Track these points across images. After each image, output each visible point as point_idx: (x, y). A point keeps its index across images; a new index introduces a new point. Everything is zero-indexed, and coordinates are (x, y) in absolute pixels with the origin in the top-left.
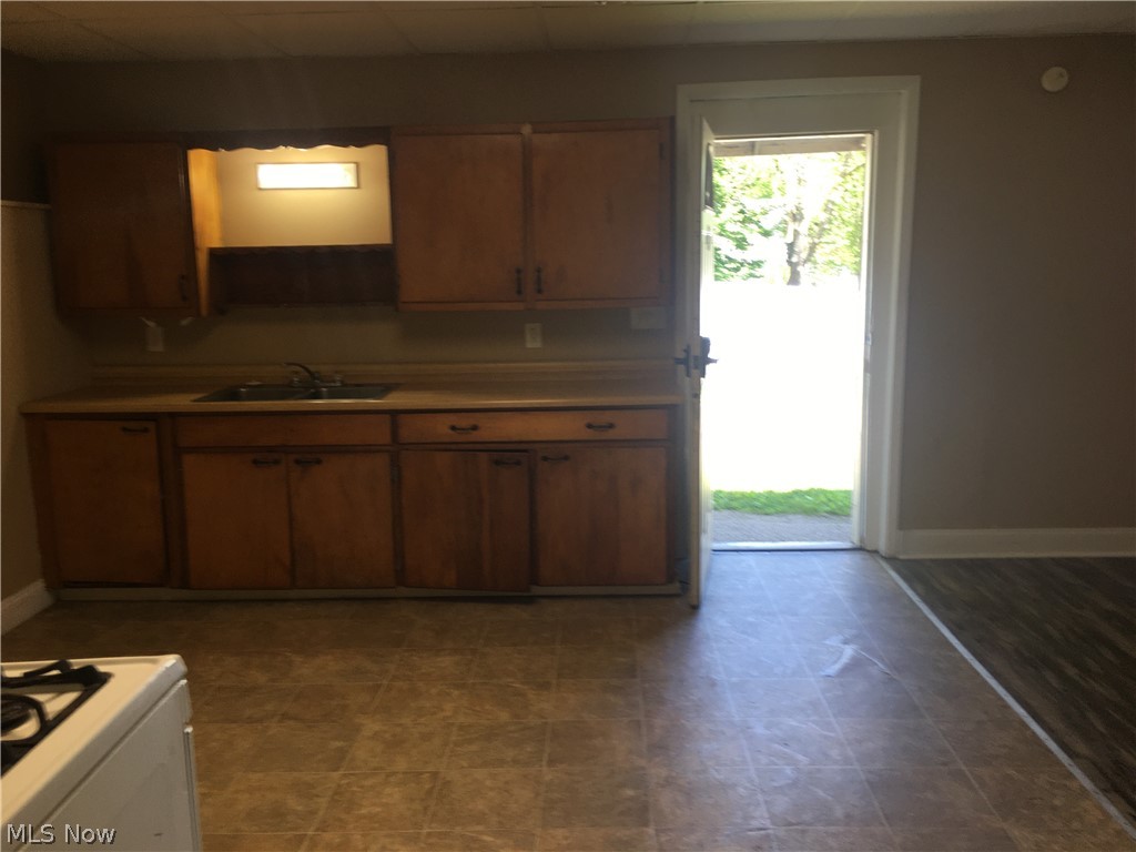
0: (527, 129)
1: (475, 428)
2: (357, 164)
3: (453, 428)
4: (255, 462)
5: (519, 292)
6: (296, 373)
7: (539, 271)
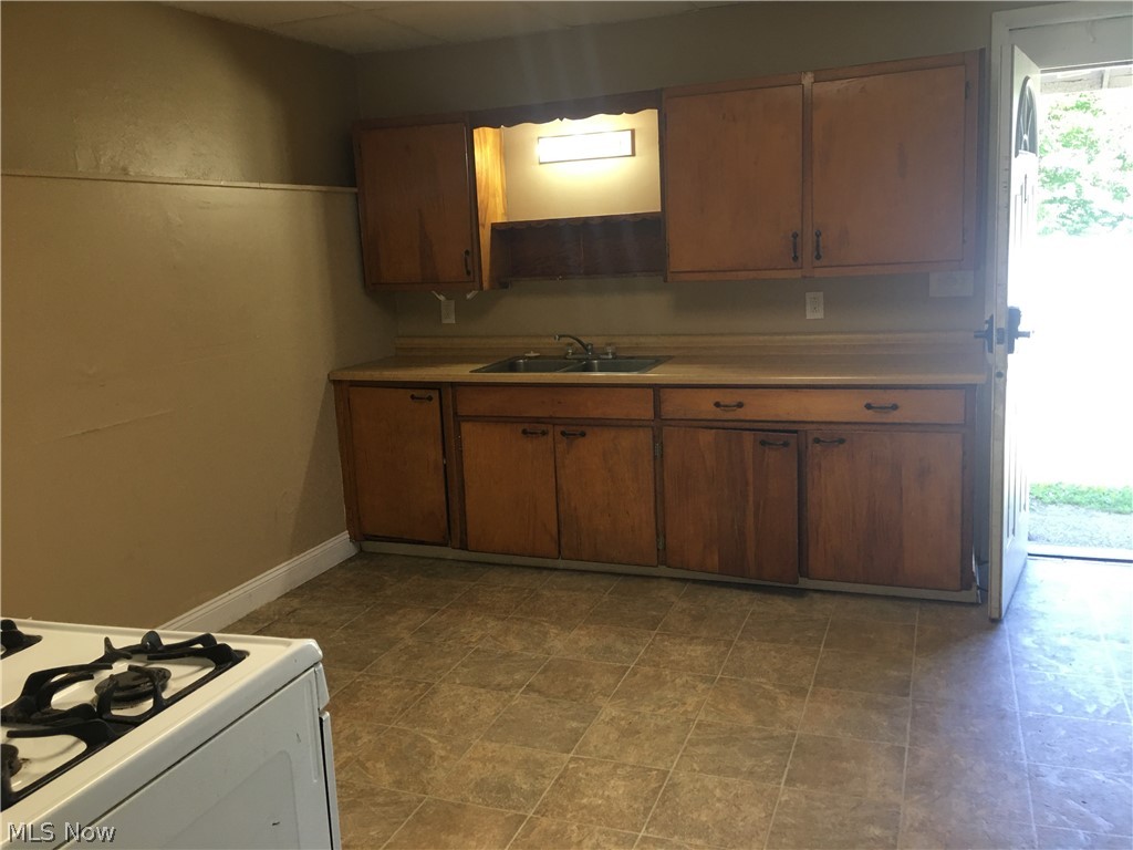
0: (808, 80)
1: (740, 405)
2: (633, 132)
3: (717, 405)
4: (524, 432)
5: (795, 258)
6: (570, 344)
7: (818, 235)
